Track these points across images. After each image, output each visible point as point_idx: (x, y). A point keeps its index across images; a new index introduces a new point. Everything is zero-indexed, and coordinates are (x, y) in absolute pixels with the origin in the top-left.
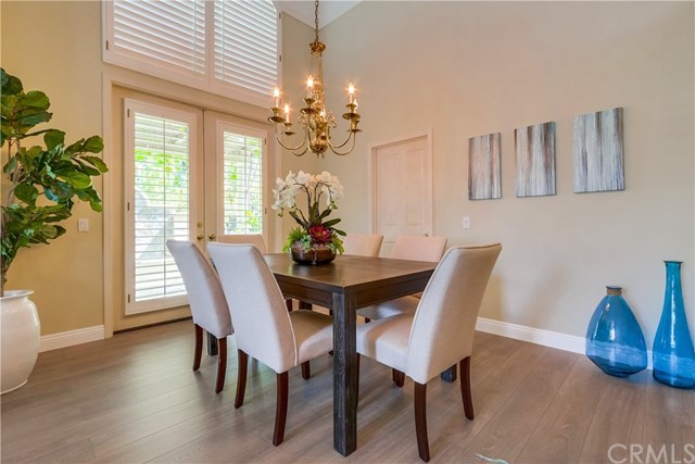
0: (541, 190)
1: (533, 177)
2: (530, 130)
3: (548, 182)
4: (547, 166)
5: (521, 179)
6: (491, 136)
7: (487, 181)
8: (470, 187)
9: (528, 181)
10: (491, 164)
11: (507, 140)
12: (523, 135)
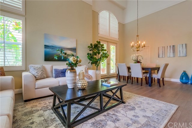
0: (172, 56)
1: (171, 54)
2: (170, 46)
3: (173, 55)
4: (173, 52)
5: (168, 54)
6: (163, 47)
7: (162, 54)
8: (158, 55)
9: (170, 55)
10: (163, 52)
11: (166, 48)
12: (171, 47)
